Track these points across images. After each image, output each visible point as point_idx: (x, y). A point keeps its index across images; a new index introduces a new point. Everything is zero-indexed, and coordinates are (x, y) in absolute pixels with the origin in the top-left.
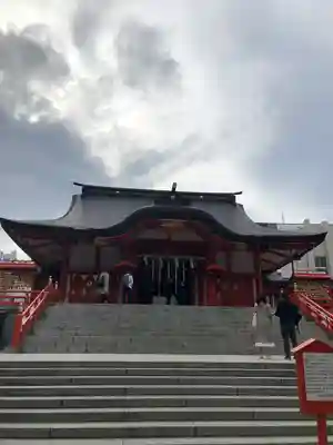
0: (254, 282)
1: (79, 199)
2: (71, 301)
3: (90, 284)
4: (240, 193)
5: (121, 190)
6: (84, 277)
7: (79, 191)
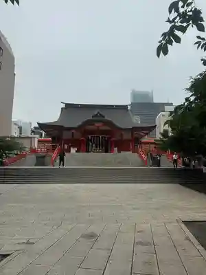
1: (64, 109)
5: (81, 105)
7: (63, 106)
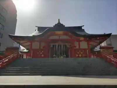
0: (88, 51)
4: (84, 26)
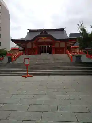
0: (65, 49)
1: (29, 33)
2: (28, 54)
3: (31, 51)
5: (38, 30)
6: (30, 50)
